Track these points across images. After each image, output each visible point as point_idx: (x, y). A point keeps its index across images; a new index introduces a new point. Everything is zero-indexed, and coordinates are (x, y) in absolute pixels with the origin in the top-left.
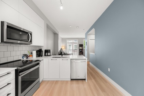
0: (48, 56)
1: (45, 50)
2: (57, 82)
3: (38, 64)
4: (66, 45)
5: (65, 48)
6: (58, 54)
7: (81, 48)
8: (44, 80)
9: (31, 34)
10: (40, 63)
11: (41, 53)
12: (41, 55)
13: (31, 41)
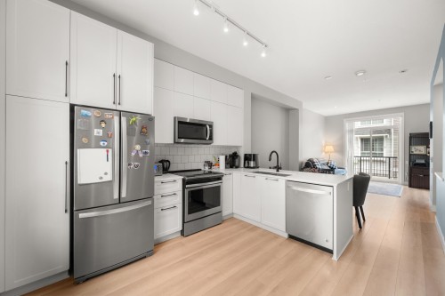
0: (249, 167)
1: (245, 155)
2: (254, 228)
3: (219, 178)
4: (342, 138)
5: (336, 151)
6: (298, 168)
7: (420, 150)
8: (235, 216)
9: (211, 126)
10: (223, 178)
11: (237, 160)
12: (237, 164)
13: (211, 138)
